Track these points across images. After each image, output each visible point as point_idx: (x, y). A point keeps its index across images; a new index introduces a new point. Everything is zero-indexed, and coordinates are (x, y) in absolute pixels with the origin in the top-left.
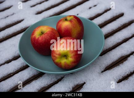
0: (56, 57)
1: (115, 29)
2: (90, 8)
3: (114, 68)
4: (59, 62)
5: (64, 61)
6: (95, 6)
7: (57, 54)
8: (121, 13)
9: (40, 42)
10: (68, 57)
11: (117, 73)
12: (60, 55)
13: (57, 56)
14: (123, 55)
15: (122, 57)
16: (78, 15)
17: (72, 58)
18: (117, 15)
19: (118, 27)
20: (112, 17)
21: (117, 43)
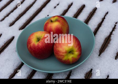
0: (63, 56)
1: (86, 19)
2: (55, 7)
3: (106, 49)
4: (67, 59)
5: (70, 57)
6: (58, 5)
7: (63, 53)
8: (82, 5)
9: (41, 48)
10: (74, 51)
11: (111, 52)
12: (66, 52)
13: (64, 54)
14: (106, 37)
15: (106, 39)
16: (48, 16)
17: (77, 52)
18: (80, 7)
19: (87, 17)
20: (78, 10)
21: (95, 29)
